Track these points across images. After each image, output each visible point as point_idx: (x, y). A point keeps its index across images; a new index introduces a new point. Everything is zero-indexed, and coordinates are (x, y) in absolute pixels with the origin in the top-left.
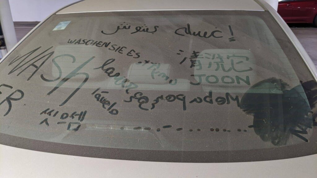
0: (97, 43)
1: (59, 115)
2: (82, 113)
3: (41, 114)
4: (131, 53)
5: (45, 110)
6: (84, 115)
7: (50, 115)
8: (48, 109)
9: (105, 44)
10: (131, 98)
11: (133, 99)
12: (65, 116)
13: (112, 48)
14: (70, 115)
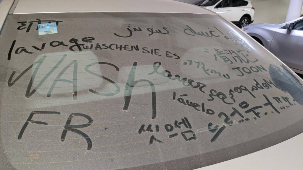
0: (123, 46)
1: (162, 128)
2: (182, 120)
3: (140, 132)
4: (169, 55)
5: (139, 127)
6: (188, 122)
7: (152, 131)
8: (143, 126)
9: (133, 48)
10: (210, 95)
11: (214, 97)
12: (169, 128)
13: (145, 51)
14: (173, 125)
